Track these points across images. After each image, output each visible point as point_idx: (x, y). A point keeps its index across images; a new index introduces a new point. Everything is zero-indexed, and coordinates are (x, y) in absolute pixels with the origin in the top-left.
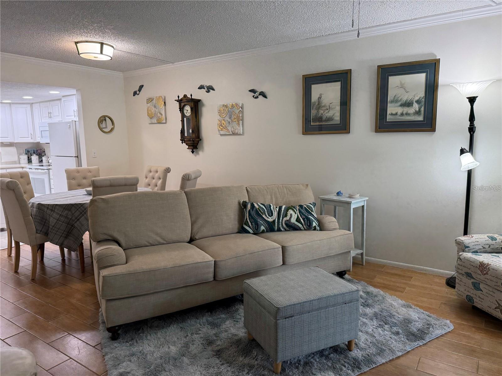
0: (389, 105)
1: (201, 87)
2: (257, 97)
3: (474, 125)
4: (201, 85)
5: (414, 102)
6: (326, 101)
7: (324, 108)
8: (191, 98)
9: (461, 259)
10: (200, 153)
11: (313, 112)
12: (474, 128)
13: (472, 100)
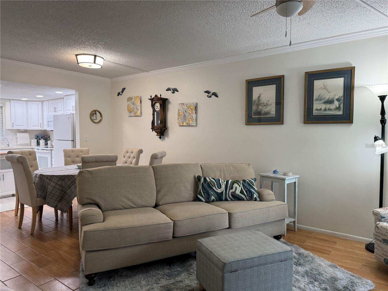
0: (314, 102)
1: (168, 90)
2: (210, 97)
3: (385, 118)
4: (168, 88)
5: (335, 100)
6: (264, 99)
7: (263, 105)
8: (161, 97)
9: (378, 228)
10: (166, 138)
11: (254, 108)
12: (385, 120)
13: (382, 98)
